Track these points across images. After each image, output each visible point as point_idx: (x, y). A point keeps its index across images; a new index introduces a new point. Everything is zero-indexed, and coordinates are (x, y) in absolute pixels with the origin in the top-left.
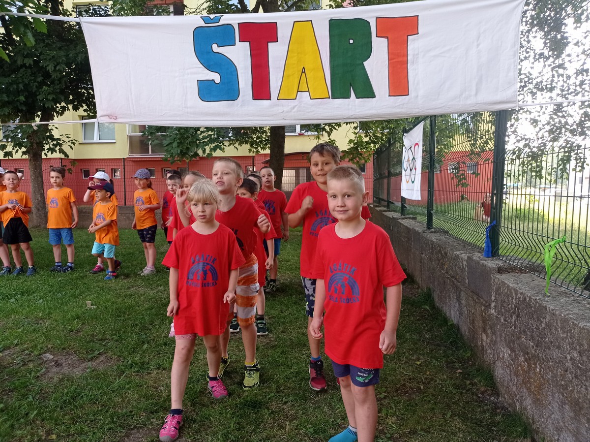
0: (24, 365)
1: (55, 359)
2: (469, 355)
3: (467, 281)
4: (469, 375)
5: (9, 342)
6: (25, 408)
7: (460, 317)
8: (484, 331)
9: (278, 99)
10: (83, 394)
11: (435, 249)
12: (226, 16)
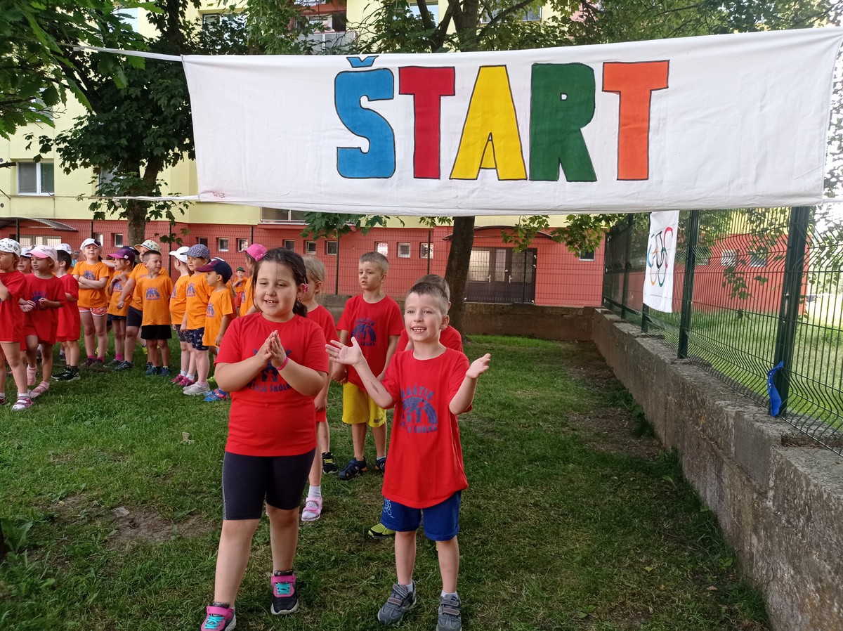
0: (90, 521)
1: (131, 516)
2: (730, 564)
3: (733, 449)
4: (727, 596)
5: (74, 485)
6: (83, 587)
7: (719, 501)
8: (755, 531)
9: (450, 179)
10: (161, 573)
11: (688, 392)
12: (382, 56)
